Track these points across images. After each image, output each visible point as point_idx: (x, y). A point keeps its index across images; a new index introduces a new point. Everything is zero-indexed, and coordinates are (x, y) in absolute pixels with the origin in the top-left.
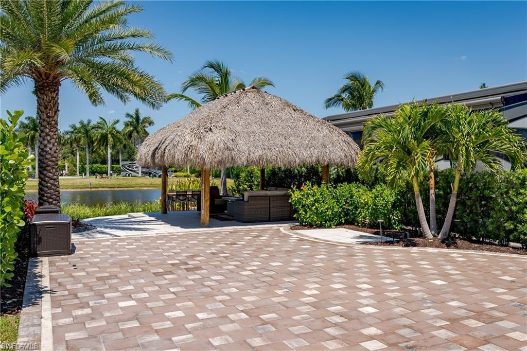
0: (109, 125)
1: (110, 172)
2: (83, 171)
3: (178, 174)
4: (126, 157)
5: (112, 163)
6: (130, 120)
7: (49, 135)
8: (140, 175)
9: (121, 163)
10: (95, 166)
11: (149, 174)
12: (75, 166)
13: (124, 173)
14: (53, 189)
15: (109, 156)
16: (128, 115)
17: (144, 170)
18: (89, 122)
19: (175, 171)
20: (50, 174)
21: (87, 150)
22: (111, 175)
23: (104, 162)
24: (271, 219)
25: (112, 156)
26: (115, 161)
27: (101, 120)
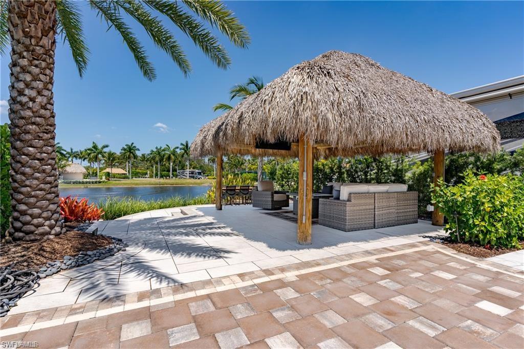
0: (172, 149)
1: (171, 176)
2: (156, 175)
3: (209, 177)
4: (180, 167)
5: (173, 171)
6: (183, 147)
7: (29, 72)
8: (188, 178)
9: (178, 171)
10: (163, 173)
11: (193, 177)
12: (153, 173)
13: (179, 177)
14: (37, 179)
15: (171, 167)
16: (182, 144)
17: (190, 175)
18: (161, 148)
19: (208, 176)
20: (31, 149)
21: (159, 164)
22: (172, 177)
23: (169, 171)
24: (376, 225)
25: (173, 167)
26: (174, 170)
27: (167, 147)
